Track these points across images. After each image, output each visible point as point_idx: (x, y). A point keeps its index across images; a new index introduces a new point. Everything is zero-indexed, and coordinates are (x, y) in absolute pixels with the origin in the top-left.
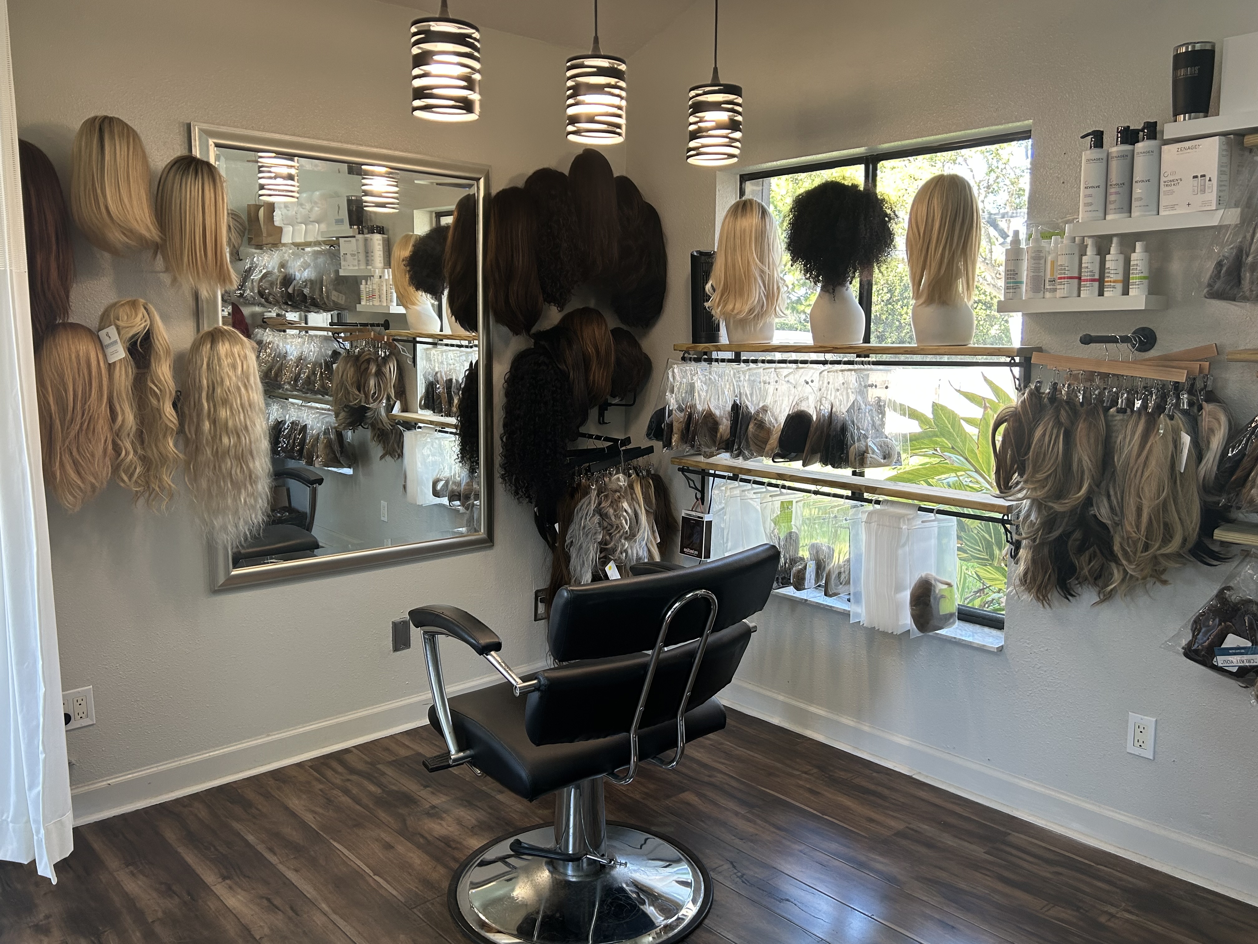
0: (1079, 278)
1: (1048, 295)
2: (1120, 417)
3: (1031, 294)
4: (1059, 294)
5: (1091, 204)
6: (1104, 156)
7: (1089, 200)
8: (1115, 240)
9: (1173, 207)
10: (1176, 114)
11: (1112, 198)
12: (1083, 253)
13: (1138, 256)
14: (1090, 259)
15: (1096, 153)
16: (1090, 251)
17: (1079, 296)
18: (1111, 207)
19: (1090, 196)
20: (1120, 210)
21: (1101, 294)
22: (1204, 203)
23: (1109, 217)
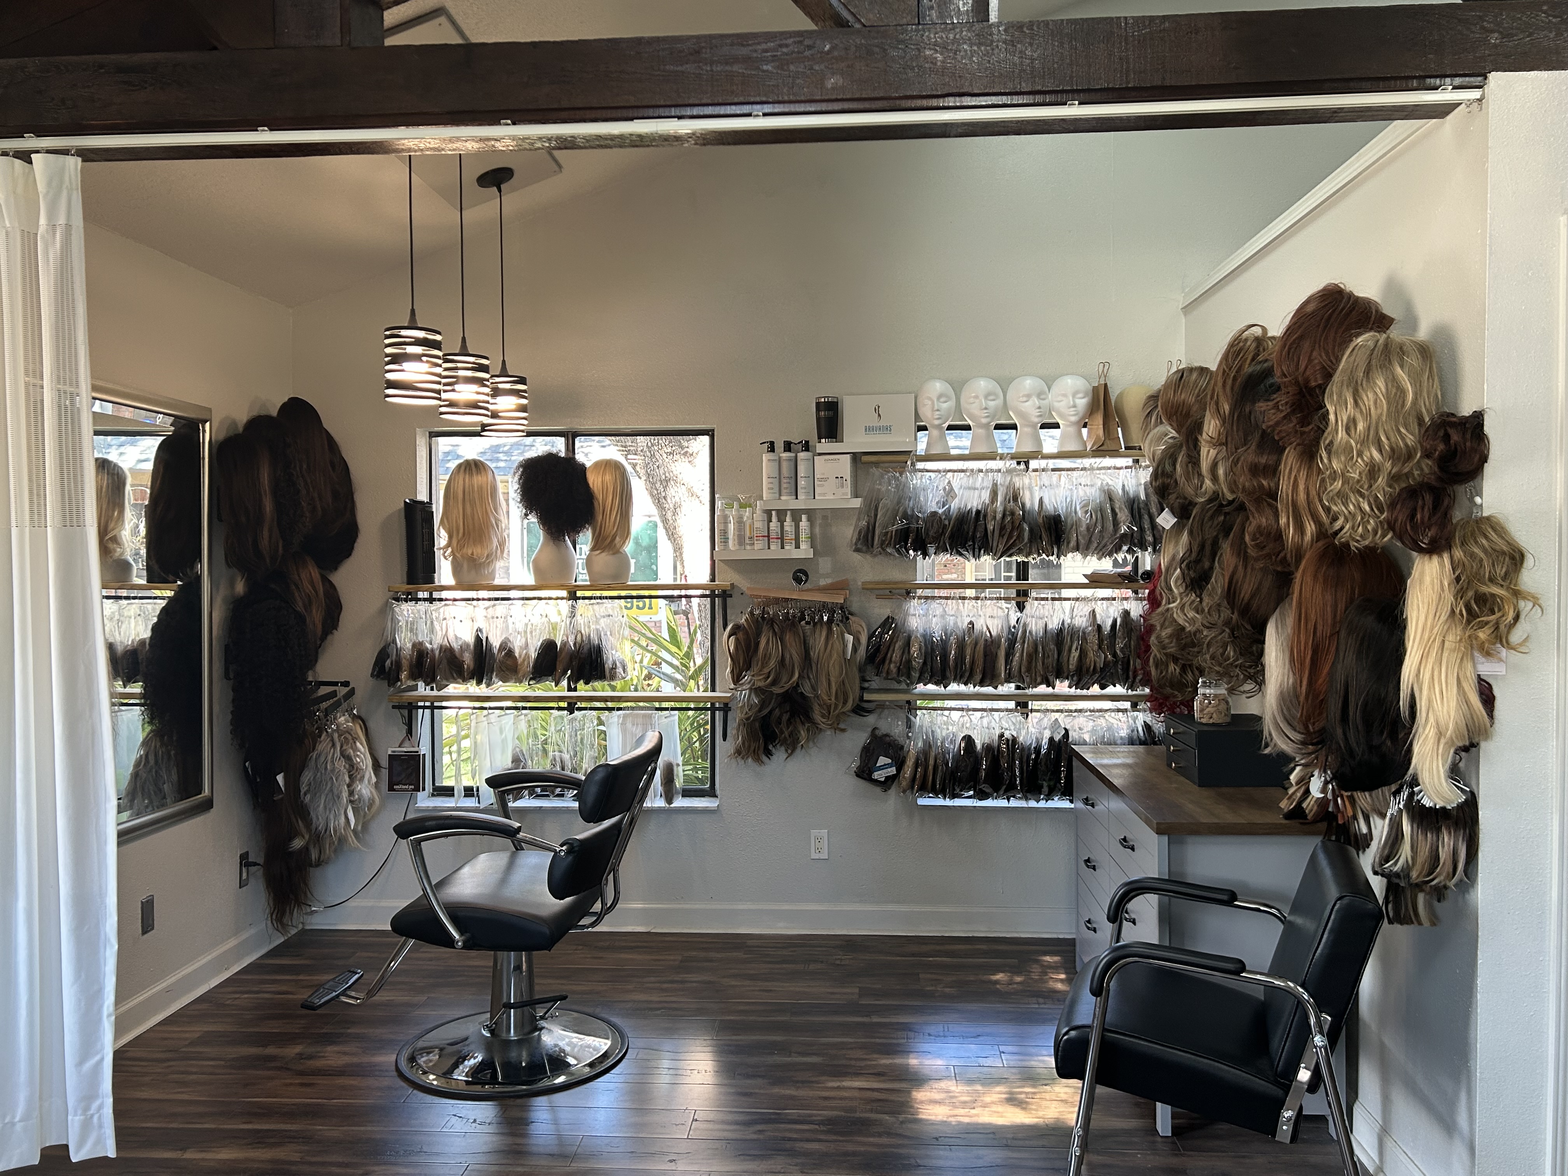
0: (768, 536)
1: (748, 547)
2: (808, 627)
3: (737, 547)
4: (756, 547)
5: (772, 489)
6: (777, 458)
7: (771, 486)
8: (789, 513)
9: (824, 494)
10: (820, 438)
11: (784, 486)
12: (770, 521)
13: (804, 524)
14: (774, 524)
15: (771, 456)
16: (774, 518)
17: (769, 548)
18: (784, 491)
19: (772, 483)
20: (790, 494)
21: (783, 547)
22: (844, 494)
23: (783, 498)
